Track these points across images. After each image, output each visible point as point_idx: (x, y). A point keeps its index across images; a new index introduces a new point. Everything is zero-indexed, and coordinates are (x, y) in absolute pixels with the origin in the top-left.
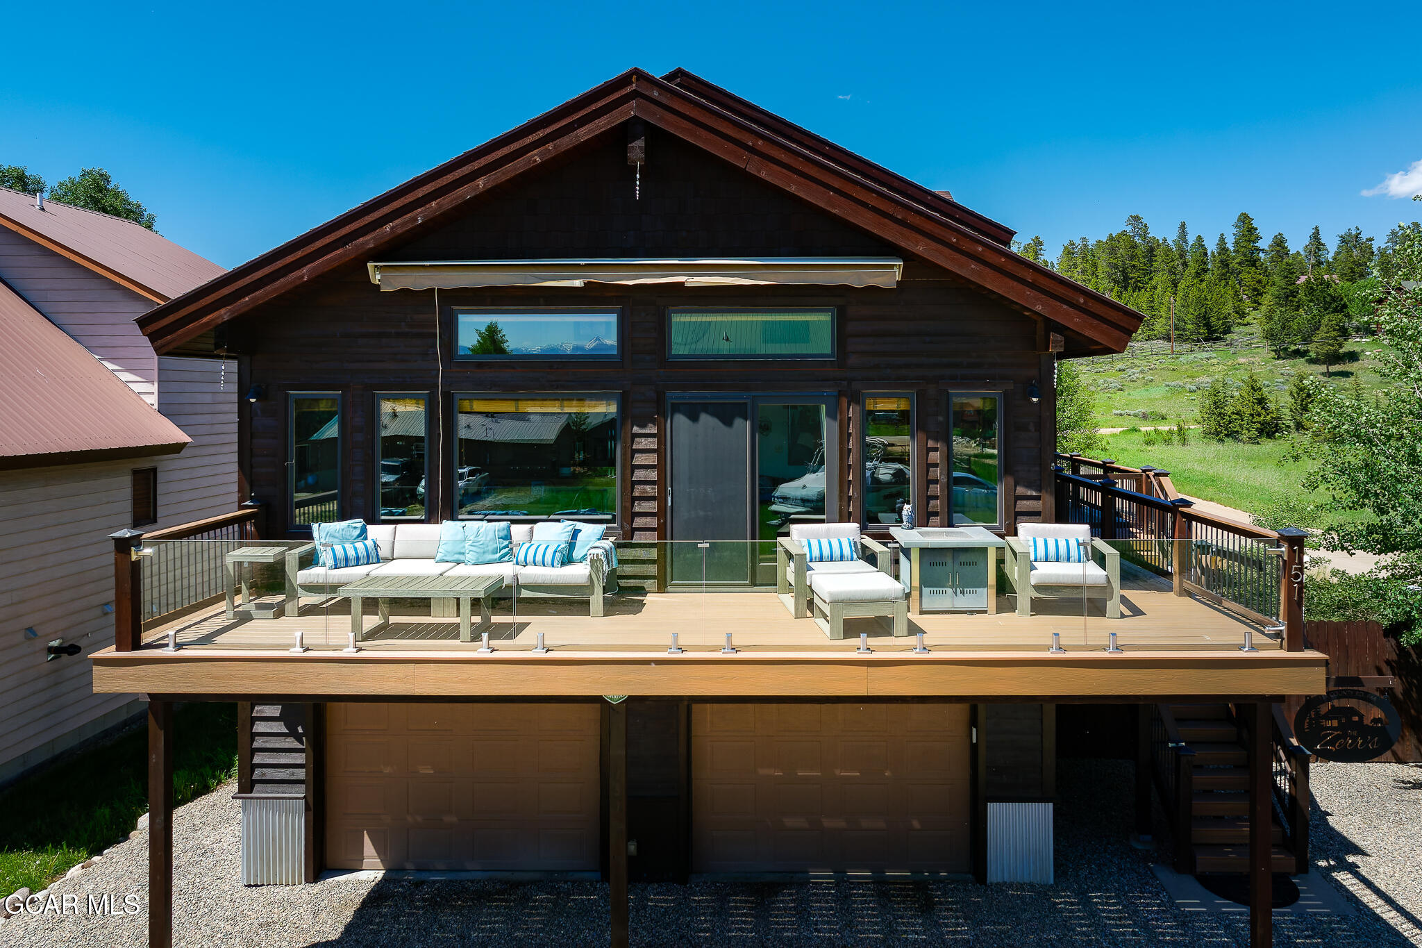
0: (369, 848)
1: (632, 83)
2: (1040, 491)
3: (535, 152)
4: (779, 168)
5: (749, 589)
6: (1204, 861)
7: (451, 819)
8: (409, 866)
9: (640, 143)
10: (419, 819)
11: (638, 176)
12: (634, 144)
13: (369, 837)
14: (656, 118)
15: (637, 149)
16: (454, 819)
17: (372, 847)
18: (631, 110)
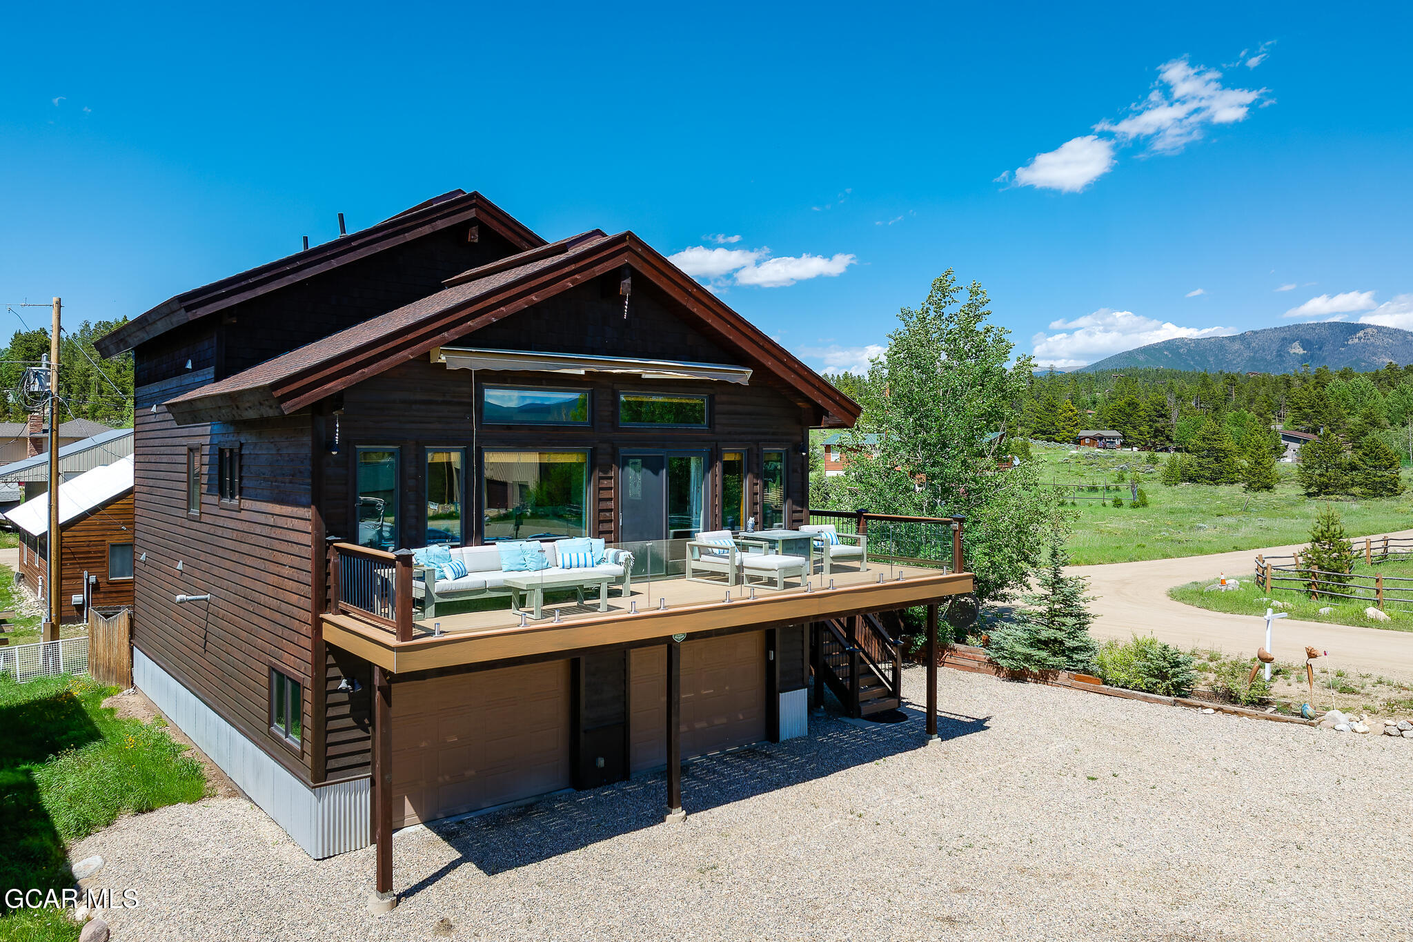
0: (409, 808)
1: (626, 241)
2: (803, 508)
3: (568, 279)
4: (703, 307)
5: (666, 578)
6: (865, 709)
7: (470, 773)
8: (440, 816)
9: (628, 281)
10: (447, 778)
11: (627, 302)
12: (624, 281)
13: (410, 801)
14: (639, 266)
15: (626, 285)
16: (473, 772)
17: (412, 808)
18: (623, 260)
